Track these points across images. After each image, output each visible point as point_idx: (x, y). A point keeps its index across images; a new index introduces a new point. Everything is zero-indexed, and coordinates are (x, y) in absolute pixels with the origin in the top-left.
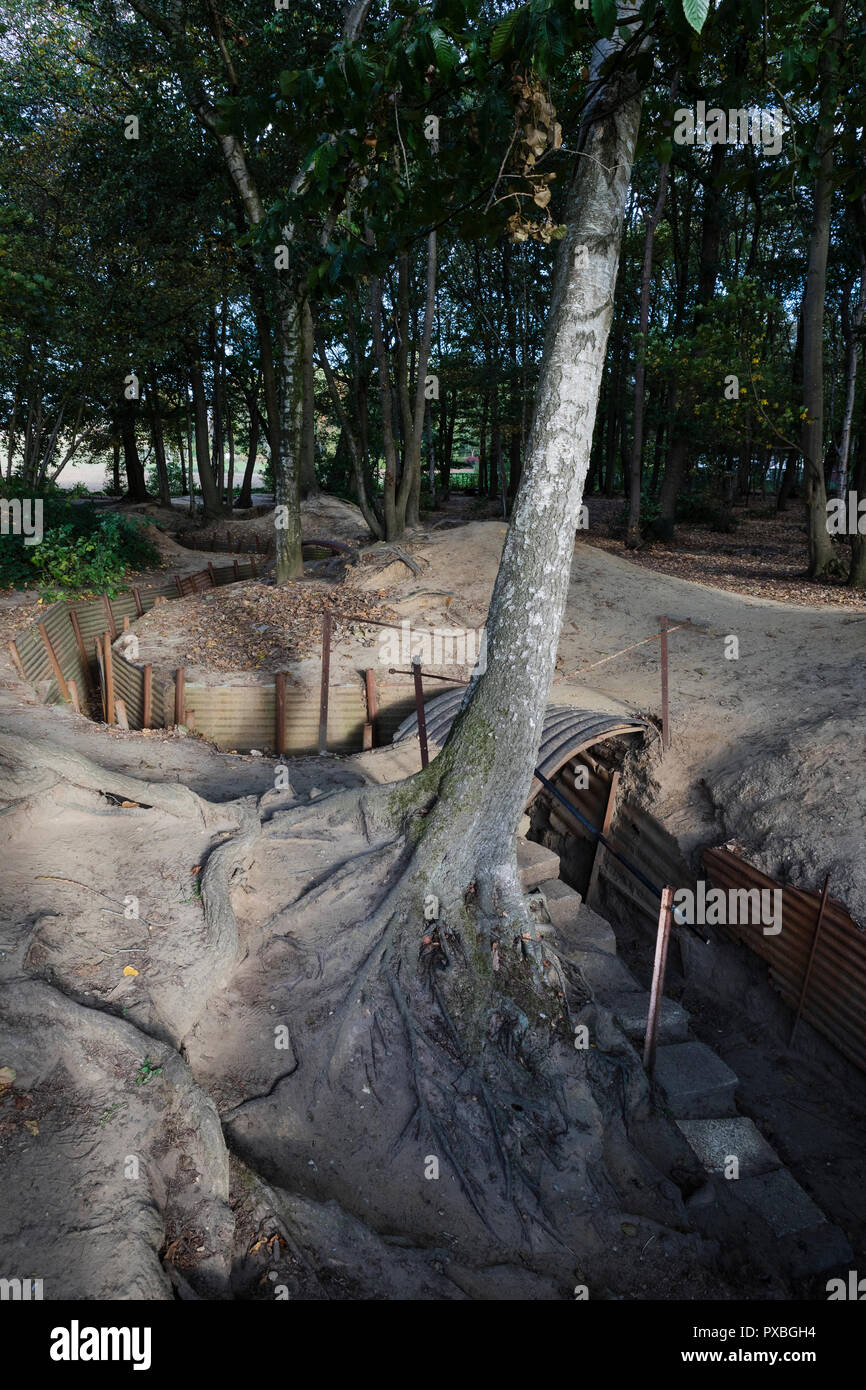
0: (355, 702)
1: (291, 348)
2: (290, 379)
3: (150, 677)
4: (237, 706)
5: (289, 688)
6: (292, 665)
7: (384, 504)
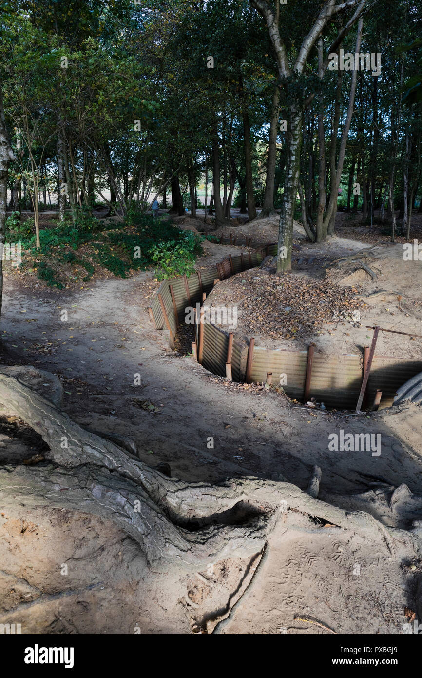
0: (356, 365)
1: (295, 140)
2: (293, 158)
3: (232, 340)
4: (284, 362)
5: (316, 354)
6: (315, 338)
7: (316, 223)
